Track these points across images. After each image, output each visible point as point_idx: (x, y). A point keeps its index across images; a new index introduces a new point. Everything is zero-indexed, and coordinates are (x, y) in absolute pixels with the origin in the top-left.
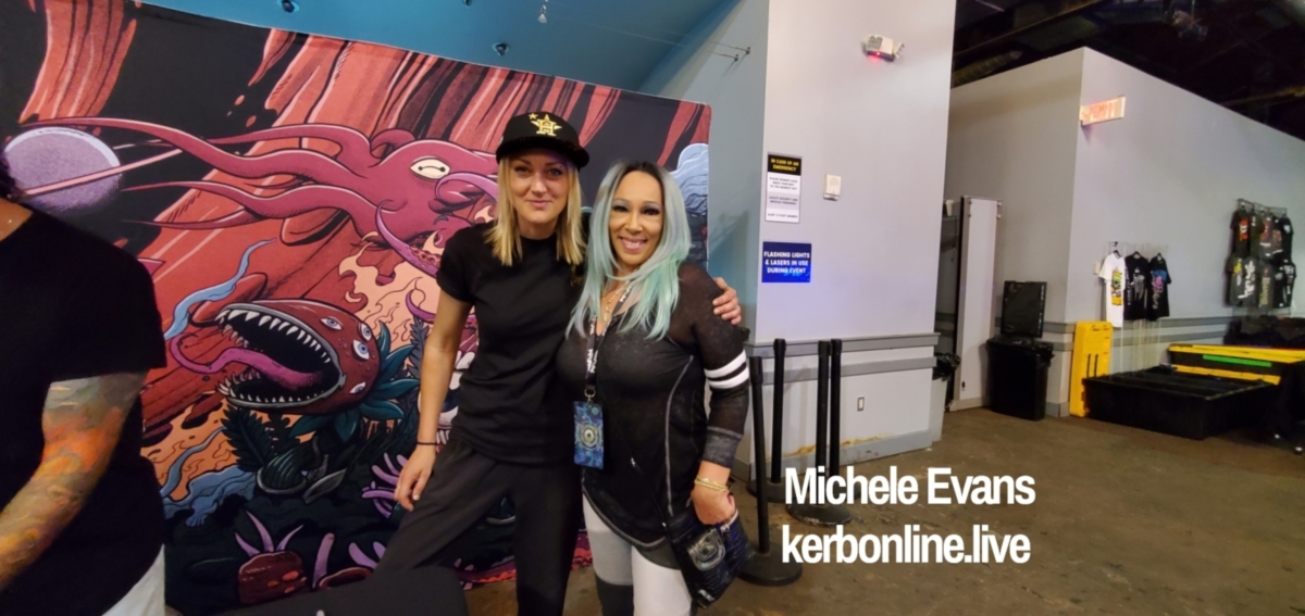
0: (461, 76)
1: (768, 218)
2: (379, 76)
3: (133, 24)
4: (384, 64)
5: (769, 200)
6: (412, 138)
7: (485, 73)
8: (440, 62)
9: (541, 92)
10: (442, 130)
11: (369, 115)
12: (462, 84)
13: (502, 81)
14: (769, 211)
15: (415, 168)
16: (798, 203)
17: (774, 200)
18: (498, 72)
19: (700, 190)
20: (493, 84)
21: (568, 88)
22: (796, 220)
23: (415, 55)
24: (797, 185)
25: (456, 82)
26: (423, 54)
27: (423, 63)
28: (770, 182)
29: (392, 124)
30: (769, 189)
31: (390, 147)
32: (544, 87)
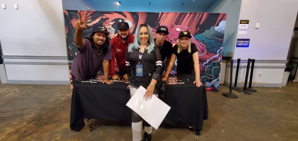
0: (183, 15)
1: (239, 34)
2: (172, 17)
3: (146, 15)
4: (173, 15)
5: (239, 30)
6: (176, 25)
7: (187, 14)
8: (180, 13)
9: (195, 15)
10: (180, 24)
11: (171, 23)
12: (183, 16)
13: (189, 15)
14: (239, 32)
15: (176, 30)
16: (247, 30)
17: (241, 30)
18: (189, 13)
19: (223, 29)
20: (188, 15)
21: (200, 14)
22: (246, 34)
23: (177, 13)
24: (247, 26)
25: (182, 16)
26: (178, 12)
27: (178, 14)
28: (240, 26)
29: (174, 23)
30: (240, 28)
31: (173, 27)
32: (196, 14)
